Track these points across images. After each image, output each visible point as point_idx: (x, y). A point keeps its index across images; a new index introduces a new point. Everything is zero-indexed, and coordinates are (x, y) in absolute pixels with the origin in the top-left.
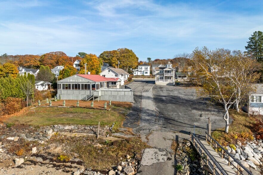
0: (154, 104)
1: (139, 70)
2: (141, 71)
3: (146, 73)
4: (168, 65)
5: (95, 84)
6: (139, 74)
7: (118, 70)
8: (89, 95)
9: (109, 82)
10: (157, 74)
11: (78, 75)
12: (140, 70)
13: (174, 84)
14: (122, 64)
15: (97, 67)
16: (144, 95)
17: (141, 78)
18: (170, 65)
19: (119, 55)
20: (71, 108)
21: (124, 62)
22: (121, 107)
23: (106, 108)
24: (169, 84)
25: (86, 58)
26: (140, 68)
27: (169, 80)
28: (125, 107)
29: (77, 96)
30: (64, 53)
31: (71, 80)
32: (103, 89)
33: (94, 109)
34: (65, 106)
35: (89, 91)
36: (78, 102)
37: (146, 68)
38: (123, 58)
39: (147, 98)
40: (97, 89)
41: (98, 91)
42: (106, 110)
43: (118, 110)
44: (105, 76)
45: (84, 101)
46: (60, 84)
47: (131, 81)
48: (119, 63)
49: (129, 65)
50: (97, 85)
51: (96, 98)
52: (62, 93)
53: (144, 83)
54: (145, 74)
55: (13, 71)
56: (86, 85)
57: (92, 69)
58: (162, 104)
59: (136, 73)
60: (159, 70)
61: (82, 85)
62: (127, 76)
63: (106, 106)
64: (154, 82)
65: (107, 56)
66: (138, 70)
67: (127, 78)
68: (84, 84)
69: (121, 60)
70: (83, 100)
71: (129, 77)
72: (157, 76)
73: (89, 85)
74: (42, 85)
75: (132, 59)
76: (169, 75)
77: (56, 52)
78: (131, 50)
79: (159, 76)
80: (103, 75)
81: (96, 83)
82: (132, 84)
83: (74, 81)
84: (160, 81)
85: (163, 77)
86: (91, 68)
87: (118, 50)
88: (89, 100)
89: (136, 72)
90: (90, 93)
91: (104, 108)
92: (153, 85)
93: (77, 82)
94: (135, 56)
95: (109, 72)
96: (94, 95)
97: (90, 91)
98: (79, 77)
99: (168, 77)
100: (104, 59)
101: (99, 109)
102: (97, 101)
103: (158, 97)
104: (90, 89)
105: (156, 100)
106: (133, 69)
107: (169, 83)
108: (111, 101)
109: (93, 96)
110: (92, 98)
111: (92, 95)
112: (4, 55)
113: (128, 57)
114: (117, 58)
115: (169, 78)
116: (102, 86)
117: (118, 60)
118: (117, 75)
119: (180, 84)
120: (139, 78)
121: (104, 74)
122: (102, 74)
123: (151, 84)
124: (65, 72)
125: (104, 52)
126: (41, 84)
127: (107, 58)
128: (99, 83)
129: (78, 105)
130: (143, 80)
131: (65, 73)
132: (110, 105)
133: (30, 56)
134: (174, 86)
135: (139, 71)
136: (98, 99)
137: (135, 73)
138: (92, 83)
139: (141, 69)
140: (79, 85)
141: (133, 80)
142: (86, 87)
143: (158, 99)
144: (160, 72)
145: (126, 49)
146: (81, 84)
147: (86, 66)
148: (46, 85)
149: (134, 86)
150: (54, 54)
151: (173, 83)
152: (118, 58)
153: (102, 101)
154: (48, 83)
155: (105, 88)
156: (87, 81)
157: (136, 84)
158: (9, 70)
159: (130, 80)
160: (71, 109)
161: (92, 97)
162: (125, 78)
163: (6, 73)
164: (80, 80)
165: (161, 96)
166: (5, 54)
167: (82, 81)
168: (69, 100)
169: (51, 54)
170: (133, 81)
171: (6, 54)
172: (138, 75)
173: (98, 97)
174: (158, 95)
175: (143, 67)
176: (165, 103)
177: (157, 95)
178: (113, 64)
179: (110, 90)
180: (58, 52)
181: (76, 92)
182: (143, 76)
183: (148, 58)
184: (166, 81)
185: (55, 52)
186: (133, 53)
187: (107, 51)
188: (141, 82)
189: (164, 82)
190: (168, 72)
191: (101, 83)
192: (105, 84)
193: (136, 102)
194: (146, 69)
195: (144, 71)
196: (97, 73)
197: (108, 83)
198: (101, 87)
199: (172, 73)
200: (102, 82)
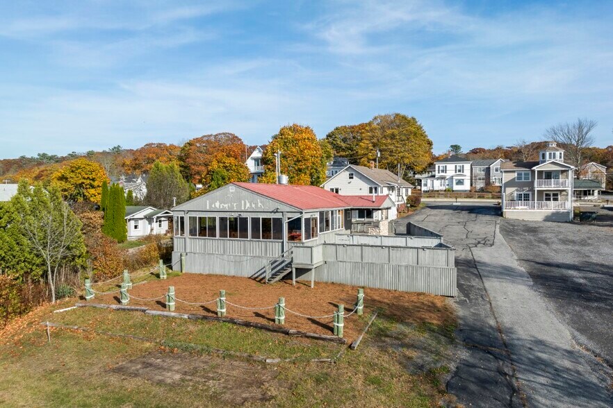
0: (552, 305)
1: (437, 175)
2: (443, 178)
3: (460, 182)
4: (548, 153)
5: (299, 220)
6: (437, 185)
7: (376, 173)
8: (280, 260)
9: (351, 209)
10: (510, 184)
11: (243, 184)
12: (442, 174)
13: (572, 215)
14: (387, 159)
15: (314, 164)
16: (483, 260)
17: (446, 197)
18: (558, 154)
19: (378, 133)
20: (195, 319)
21: (392, 152)
22: (408, 325)
23: (342, 330)
24: (556, 218)
25: (282, 138)
26: (441, 168)
27: (552, 203)
28: (424, 326)
29: (238, 263)
30: (236, 137)
31: (217, 204)
32: (329, 236)
33: (287, 333)
34: (173, 309)
35: (277, 246)
36: (223, 299)
37: (458, 168)
38: (389, 141)
39: (501, 273)
40: (308, 237)
41: (311, 247)
42: (341, 342)
43: (401, 341)
44: (340, 192)
45: (260, 281)
46: (182, 218)
47: (418, 208)
48: (379, 155)
49: (406, 161)
50: (307, 220)
51: (301, 271)
52: (188, 251)
53: (464, 212)
54: (456, 187)
55: (93, 180)
56: (266, 221)
57: (300, 170)
58: (587, 308)
59: (428, 184)
60: (514, 172)
61: (255, 221)
62: (406, 192)
63: (341, 325)
64: (497, 211)
65: (344, 140)
66: (434, 176)
67: (405, 198)
68: (261, 216)
69: (384, 147)
70: (255, 279)
71: (410, 194)
72: (509, 190)
73: (278, 222)
74: (149, 218)
75: (416, 143)
76: (552, 186)
77: (217, 135)
78: (414, 119)
79: (514, 189)
80: (332, 190)
81: (305, 216)
82: (424, 216)
83: (226, 206)
84: (520, 207)
85: (530, 193)
86: (296, 168)
87: (375, 118)
88: (278, 278)
89: (429, 181)
90: (283, 251)
91: (332, 330)
92: (499, 222)
93: (235, 209)
94: (423, 135)
95: (351, 178)
96: (295, 261)
97: (283, 243)
98: (245, 193)
99: (547, 195)
100: (338, 148)
101: (308, 337)
102: (307, 285)
103: (546, 268)
104: (281, 237)
105: (549, 287)
106: (414, 173)
107: (553, 214)
108: (361, 295)
109: (290, 263)
110: (289, 274)
111: (288, 261)
112: (115, 148)
113: (404, 138)
114: (373, 143)
115: (554, 195)
116: (327, 225)
117: (374, 146)
118: (376, 189)
119: (594, 215)
120: (438, 197)
121: (334, 187)
122: (328, 185)
123: (488, 218)
124: (212, 179)
125: (337, 129)
126: (146, 217)
127: (343, 145)
128: (317, 216)
129: (224, 310)
130: (455, 204)
131: (212, 183)
132: (360, 313)
133: (159, 146)
134: (571, 222)
135: (438, 179)
136: (311, 277)
137: (426, 185)
138: (290, 215)
139: (443, 171)
140: (244, 220)
141: (424, 203)
142: (268, 228)
143: (554, 279)
144: (519, 178)
145: (397, 115)
146: (249, 216)
147: (278, 161)
148: (162, 219)
149: (433, 224)
150: (212, 139)
151: (568, 213)
152: (375, 140)
153: (326, 283)
154: (167, 213)
155: (337, 234)
156: (272, 205)
157: (436, 215)
158: (84, 178)
159: (414, 202)
160: (192, 328)
161: (289, 270)
162: (400, 198)
163: (76, 187)
164: (248, 205)
165: (558, 266)
166: (116, 146)
167: (253, 206)
168: (209, 276)
169: (205, 139)
170: (423, 208)
171: (119, 146)
172: (436, 189)
173: (311, 270)
174: (541, 260)
175: (451, 167)
176: (602, 305)
177: (538, 260)
178: (360, 159)
179: (358, 240)
180: (224, 134)
181: (234, 245)
182: (449, 192)
183: (452, 146)
184: (540, 207)
185: (214, 134)
186: (420, 128)
187: (344, 125)
188: (451, 211)
189: (536, 210)
190: (549, 175)
191: (321, 214)
192: (339, 217)
193: (467, 295)
194: (460, 171)
195: (452, 178)
196: (316, 182)
197: (347, 213)
198: (321, 231)
199: (561, 180)
200: (325, 210)
